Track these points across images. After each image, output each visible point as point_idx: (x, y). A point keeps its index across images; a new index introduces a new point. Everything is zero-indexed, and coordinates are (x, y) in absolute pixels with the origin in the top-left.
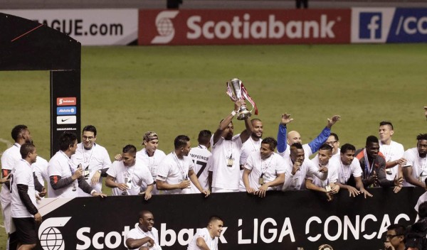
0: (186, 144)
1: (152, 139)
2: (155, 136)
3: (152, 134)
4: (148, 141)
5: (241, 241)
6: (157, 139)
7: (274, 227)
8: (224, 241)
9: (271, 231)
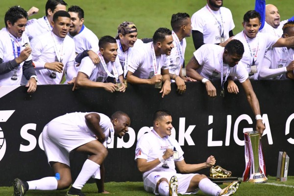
0: (164, 38)
1: (130, 32)
2: (134, 27)
3: (130, 26)
4: (124, 35)
5: (211, 143)
6: (136, 31)
7: (249, 126)
8: (191, 143)
9: (245, 130)
